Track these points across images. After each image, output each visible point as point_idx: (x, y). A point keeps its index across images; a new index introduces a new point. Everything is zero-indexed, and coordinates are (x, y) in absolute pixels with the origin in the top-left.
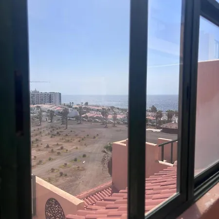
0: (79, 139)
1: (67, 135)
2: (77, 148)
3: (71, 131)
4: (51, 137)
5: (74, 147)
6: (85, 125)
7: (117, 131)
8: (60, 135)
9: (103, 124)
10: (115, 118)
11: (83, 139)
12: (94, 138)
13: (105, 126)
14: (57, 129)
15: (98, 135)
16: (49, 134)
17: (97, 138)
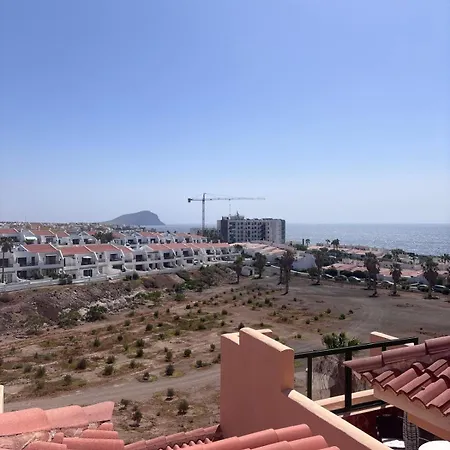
0: (305, 318)
1: (284, 307)
2: (299, 337)
3: (295, 300)
4: (253, 309)
5: (295, 334)
6: (328, 288)
7: (399, 306)
8: (271, 305)
9: (369, 289)
10: (396, 275)
11: (316, 319)
12: (343, 317)
13: (371, 293)
14: (267, 293)
15: (351, 312)
16: (250, 302)
17: (347, 319)
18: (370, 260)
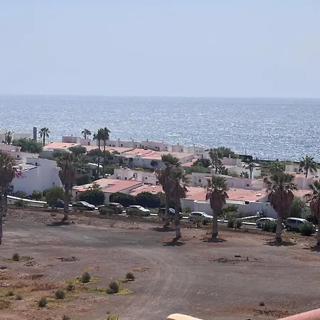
0: (39, 295)
3: (16, 258)
6: (85, 230)
7: (223, 261)
9: (166, 229)
10: (217, 199)
11: (60, 296)
12: (114, 289)
13: (171, 236)
15: (130, 277)
17: (123, 292)
18: (169, 172)
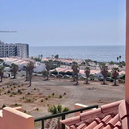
0: (41, 99)
1: (29, 94)
2: (37, 109)
3: (35, 89)
4: (11, 96)
5: (35, 108)
6: (53, 82)
7: (89, 89)
8: (21, 93)
9: (74, 81)
11: (47, 99)
12: (61, 97)
13: (75, 83)
14: (19, 86)
15: (65, 94)
16: (9, 92)
17: (63, 98)
18: (75, 66)
